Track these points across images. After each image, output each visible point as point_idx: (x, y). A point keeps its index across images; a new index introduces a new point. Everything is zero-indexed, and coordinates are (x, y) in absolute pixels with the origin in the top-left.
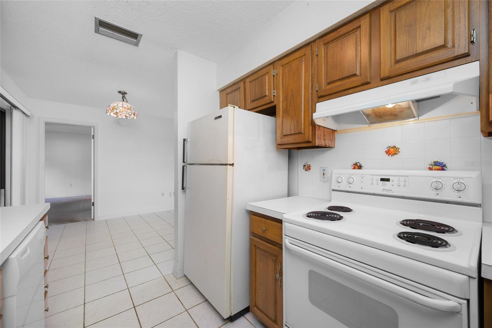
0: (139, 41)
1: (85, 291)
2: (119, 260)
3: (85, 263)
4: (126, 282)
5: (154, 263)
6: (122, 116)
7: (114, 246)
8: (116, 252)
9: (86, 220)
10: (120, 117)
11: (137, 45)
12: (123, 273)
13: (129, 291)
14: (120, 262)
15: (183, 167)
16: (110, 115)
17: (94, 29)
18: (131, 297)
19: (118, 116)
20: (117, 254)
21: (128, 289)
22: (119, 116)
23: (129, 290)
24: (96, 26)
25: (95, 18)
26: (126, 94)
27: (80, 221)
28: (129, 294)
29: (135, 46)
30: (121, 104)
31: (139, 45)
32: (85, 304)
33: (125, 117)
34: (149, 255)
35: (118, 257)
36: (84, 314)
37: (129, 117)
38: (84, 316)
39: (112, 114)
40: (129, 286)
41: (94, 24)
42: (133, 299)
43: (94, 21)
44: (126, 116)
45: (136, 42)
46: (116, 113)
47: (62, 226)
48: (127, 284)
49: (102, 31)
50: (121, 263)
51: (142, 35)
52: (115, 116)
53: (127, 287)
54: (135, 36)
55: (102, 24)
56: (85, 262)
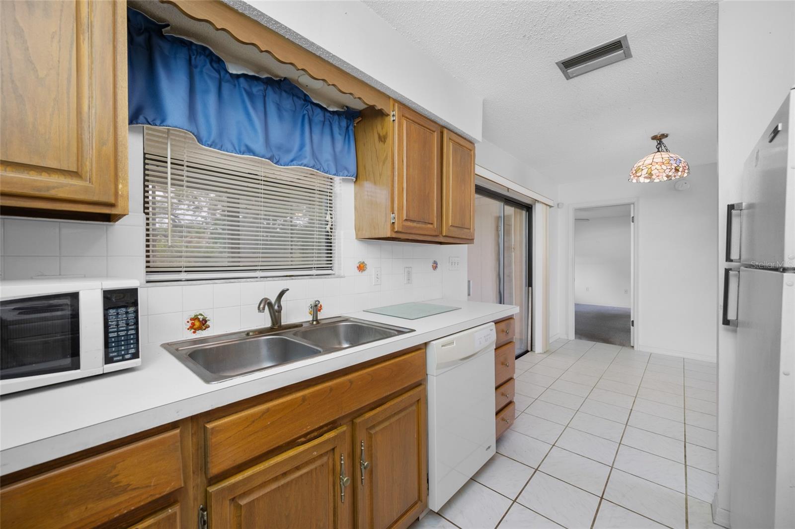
0: (628, 47)
1: (563, 431)
2: (628, 420)
3: (585, 400)
4: (615, 457)
5: (685, 462)
6: (660, 177)
7: (636, 397)
8: (633, 406)
9: (622, 345)
10: (657, 180)
11: (628, 55)
12: (621, 442)
13: (611, 472)
14: (628, 424)
15: (727, 271)
16: (637, 182)
17: (564, 76)
18: (607, 482)
19: (652, 181)
20: (631, 410)
21: (612, 467)
22: (654, 179)
23: (611, 470)
24: (563, 72)
25: (556, 63)
26: (667, 136)
27: (615, 344)
28: (608, 475)
29: (626, 59)
30: (658, 157)
31: (632, 53)
32: (554, 445)
33: (665, 179)
34: (685, 442)
35: (630, 415)
36: (546, 456)
37: (675, 176)
38: (545, 458)
39: (642, 180)
40: (615, 464)
41: (560, 71)
42: (607, 486)
43: (558, 67)
44: (668, 176)
45: (624, 52)
46: (650, 175)
47: (591, 344)
48: (614, 460)
49: (572, 73)
50: (627, 426)
51: (626, 36)
52: (647, 181)
53: (612, 463)
54: (616, 46)
55: (568, 65)
56: (586, 398)
